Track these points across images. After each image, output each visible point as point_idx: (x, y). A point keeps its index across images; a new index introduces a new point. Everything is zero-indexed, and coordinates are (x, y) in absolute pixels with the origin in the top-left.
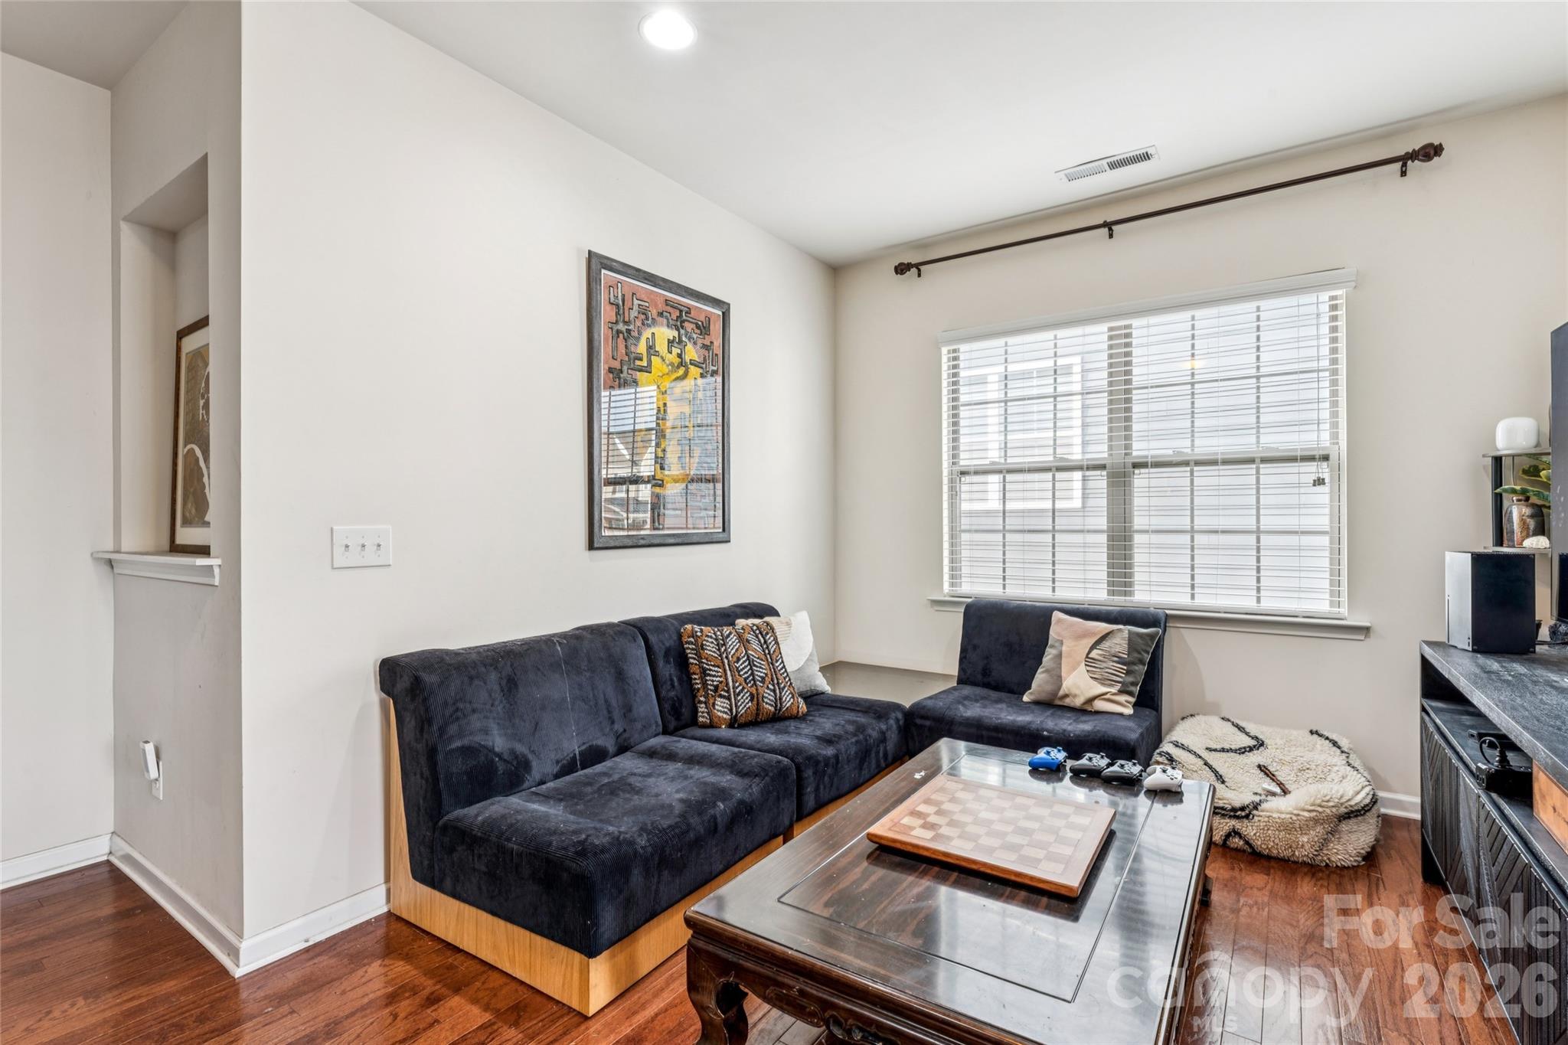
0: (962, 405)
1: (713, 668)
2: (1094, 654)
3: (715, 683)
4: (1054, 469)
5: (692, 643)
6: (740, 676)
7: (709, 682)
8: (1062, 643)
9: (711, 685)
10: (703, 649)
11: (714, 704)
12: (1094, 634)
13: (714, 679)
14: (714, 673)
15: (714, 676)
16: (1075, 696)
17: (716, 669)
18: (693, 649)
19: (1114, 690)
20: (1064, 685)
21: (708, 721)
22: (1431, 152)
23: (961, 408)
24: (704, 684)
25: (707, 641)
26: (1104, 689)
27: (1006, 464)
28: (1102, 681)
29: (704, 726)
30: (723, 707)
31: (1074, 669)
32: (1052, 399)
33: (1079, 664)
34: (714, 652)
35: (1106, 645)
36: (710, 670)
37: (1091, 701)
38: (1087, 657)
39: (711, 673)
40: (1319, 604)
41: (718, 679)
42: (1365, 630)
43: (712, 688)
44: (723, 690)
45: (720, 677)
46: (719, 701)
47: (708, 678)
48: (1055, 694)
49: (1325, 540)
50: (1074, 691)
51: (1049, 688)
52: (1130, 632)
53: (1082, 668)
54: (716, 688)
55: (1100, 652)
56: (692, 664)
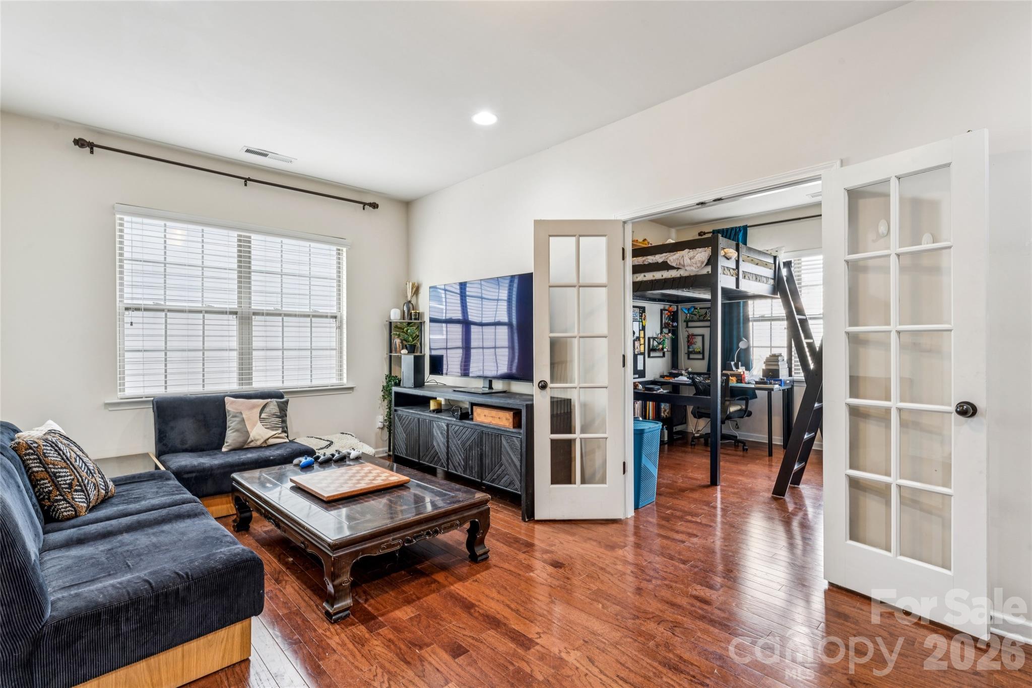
0: (126, 260)
1: (62, 470)
2: (263, 416)
3: (68, 482)
4: (203, 312)
5: (32, 454)
6: (83, 471)
7: (62, 483)
8: (241, 413)
9: (64, 484)
10: (46, 457)
11: (73, 499)
12: (258, 406)
13: (66, 478)
14: (64, 474)
15: (65, 476)
16: (257, 440)
17: (64, 470)
18: (34, 459)
19: (280, 431)
20: (251, 436)
21: (74, 513)
22: (374, 206)
23: (125, 261)
24: (57, 486)
25: (47, 450)
26: (275, 432)
27: (165, 305)
28: (272, 428)
29: (69, 518)
30: (81, 498)
31: (254, 425)
32: (201, 269)
33: (257, 422)
34: (56, 457)
35: (267, 410)
36: (60, 472)
37: (265, 441)
38: (260, 418)
39: (61, 474)
40: (331, 380)
41: (69, 478)
42: (351, 389)
43: (66, 486)
44: (77, 485)
45: (71, 475)
46: (76, 495)
47: (60, 479)
48: (245, 442)
49: (334, 352)
50: (257, 437)
51: (241, 439)
52: (277, 402)
53: (259, 424)
54: (70, 485)
55: (265, 414)
56: (37, 472)
